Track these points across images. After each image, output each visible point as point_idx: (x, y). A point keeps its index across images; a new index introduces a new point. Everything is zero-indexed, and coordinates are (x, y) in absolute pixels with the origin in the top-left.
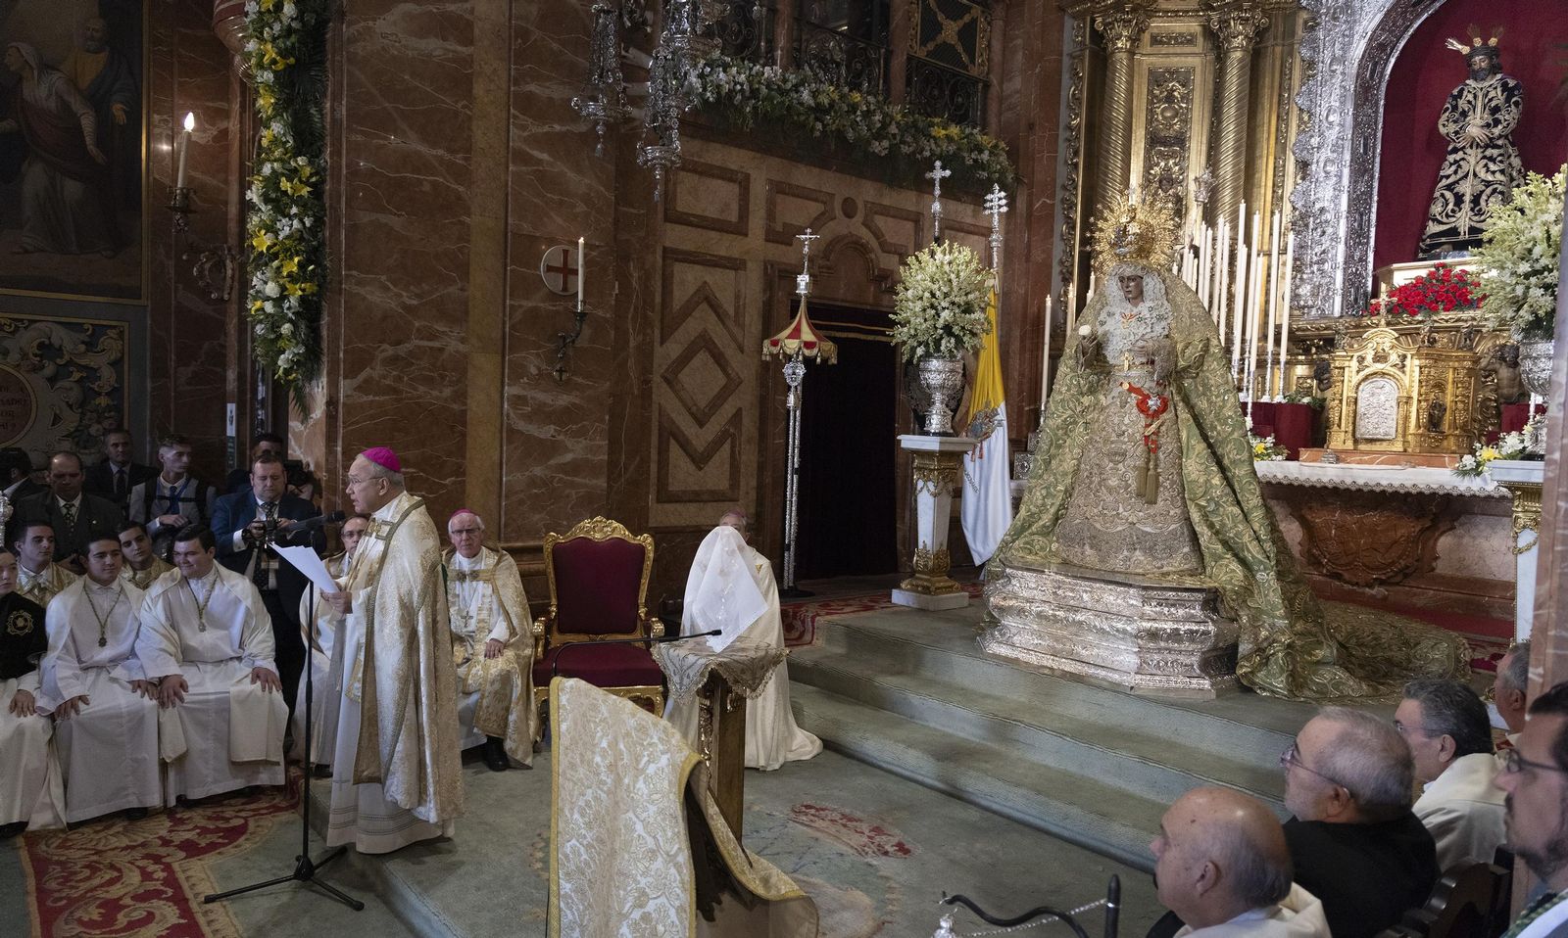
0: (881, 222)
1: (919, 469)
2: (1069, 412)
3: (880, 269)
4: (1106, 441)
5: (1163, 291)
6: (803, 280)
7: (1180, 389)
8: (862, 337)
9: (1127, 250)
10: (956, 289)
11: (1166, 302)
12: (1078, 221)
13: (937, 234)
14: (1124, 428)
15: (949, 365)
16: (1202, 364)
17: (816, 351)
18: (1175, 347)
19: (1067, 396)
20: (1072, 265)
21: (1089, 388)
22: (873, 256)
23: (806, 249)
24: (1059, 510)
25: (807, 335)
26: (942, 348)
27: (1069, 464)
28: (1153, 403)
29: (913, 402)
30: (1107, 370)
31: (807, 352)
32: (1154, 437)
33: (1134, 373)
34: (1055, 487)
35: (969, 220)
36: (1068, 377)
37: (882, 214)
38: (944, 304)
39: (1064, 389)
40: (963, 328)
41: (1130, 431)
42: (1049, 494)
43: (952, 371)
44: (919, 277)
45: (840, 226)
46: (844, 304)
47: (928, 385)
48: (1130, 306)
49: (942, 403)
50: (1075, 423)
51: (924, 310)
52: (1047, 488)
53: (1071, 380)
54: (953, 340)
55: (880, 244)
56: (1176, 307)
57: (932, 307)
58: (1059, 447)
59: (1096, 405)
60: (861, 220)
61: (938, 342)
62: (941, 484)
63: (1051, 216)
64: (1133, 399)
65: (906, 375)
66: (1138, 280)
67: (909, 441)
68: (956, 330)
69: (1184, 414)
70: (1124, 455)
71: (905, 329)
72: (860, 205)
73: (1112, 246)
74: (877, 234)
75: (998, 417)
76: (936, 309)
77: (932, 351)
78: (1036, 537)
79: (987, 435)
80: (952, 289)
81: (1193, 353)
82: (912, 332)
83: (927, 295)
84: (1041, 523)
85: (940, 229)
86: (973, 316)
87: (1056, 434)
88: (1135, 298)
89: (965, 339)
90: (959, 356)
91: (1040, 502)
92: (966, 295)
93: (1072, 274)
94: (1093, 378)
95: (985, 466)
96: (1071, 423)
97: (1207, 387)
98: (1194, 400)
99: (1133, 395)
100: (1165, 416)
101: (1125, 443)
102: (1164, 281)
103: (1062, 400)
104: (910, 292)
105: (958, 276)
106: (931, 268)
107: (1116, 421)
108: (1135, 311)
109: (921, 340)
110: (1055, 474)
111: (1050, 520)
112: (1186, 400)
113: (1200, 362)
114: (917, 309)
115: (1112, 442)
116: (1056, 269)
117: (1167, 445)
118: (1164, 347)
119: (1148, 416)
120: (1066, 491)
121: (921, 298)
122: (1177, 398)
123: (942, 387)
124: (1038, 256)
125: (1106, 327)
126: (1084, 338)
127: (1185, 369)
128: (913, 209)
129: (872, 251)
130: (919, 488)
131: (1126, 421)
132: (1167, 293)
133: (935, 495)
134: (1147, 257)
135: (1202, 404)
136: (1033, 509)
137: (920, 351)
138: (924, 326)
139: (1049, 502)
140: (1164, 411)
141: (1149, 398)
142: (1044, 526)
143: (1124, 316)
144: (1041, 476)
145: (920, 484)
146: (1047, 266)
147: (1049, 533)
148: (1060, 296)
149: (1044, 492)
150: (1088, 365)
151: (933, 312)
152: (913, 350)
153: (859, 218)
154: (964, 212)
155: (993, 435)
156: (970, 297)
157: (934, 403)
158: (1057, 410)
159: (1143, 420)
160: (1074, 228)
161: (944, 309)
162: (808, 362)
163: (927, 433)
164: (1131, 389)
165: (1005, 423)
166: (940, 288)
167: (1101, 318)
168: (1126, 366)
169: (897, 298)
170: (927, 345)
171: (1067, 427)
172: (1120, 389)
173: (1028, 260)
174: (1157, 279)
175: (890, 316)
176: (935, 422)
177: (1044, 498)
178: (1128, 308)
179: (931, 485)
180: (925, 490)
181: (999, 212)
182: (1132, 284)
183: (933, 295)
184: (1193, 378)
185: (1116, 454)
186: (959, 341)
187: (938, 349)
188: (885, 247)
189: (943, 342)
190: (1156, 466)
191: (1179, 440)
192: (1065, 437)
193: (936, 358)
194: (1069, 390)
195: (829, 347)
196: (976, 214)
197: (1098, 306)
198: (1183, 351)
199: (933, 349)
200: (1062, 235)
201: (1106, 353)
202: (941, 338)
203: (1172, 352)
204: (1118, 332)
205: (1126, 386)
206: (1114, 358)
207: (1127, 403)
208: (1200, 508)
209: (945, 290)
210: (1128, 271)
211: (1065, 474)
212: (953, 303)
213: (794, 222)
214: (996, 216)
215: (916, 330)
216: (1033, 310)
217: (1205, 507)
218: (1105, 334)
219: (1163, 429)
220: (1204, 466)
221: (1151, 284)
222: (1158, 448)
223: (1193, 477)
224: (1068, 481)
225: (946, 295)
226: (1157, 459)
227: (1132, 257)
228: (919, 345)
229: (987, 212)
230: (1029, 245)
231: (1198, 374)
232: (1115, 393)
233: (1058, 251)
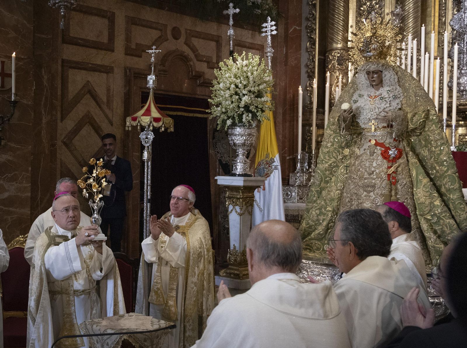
0: (195, 42)
1: (229, 198)
2: (333, 160)
3: (196, 72)
4: (361, 178)
5: (396, 80)
6: (151, 79)
7: (409, 143)
8: (186, 114)
9: (372, 54)
10: (251, 82)
11: (398, 87)
12: (317, 40)
13: (231, 49)
14: (373, 169)
15: (248, 131)
16: (424, 127)
17: (161, 123)
18: (406, 116)
19: (332, 149)
20: (314, 67)
21: (347, 144)
22: (192, 63)
23: (153, 59)
24: (329, 223)
25: (155, 113)
26: (244, 120)
27: (335, 193)
28: (392, 152)
29: (219, 155)
30: (358, 132)
31: (155, 124)
32: (394, 175)
33: (378, 133)
34: (325, 208)
35: (250, 40)
36: (332, 137)
37: (196, 37)
38: (244, 92)
39: (329, 145)
40: (257, 107)
41: (377, 171)
42: (321, 213)
43: (249, 135)
44: (227, 75)
45: (171, 45)
46: (174, 94)
47: (234, 144)
48: (373, 90)
49: (243, 155)
50: (337, 166)
51: (231, 96)
52: (320, 209)
53: (334, 139)
54: (250, 115)
55: (196, 56)
56: (405, 90)
57: (236, 94)
58: (327, 182)
59: (352, 154)
60: (184, 41)
61: (240, 116)
62: (245, 207)
63: (299, 37)
64: (379, 150)
65: (214, 138)
66: (380, 73)
67: (223, 180)
68: (252, 108)
69: (413, 160)
70: (374, 186)
71: (219, 109)
72: (183, 32)
73: (361, 51)
74: (194, 50)
75: (275, 164)
76: (239, 95)
77: (237, 122)
78: (313, 241)
79: (268, 175)
80: (249, 82)
81: (419, 119)
82: (224, 110)
83: (233, 86)
84: (317, 232)
85: (234, 46)
86: (263, 99)
87: (324, 174)
88: (377, 85)
89: (258, 114)
90: (254, 125)
91: (315, 218)
92: (259, 85)
93: (314, 73)
94: (348, 137)
95: (267, 195)
96: (334, 167)
97: (428, 142)
98: (418, 150)
99: (378, 148)
100: (401, 161)
101: (374, 179)
102: (397, 73)
103: (328, 152)
104: (221, 85)
105: (252, 74)
106: (234, 70)
107: (367, 165)
108: (378, 93)
109: (229, 115)
110: (325, 200)
111: (323, 230)
112: (413, 150)
113: (423, 125)
114: (227, 96)
115: (365, 179)
116: (303, 70)
117: (403, 180)
118: (399, 116)
119: (389, 161)
120: (334, 211)
121: (229, 89)
122: (408, 149)
123: (244, 145)
124: (292, 62)
125: (358, 104)
126: (345, 111)
127: (413, 130)
128: (215, 34)
129: (191, 60)
130: (230, 210)
131: (375, 164)
132: (399, 81)
133: (240, 215)
134: (385, 58)
135: (424, 153)
136: (311, 223)
137: (229, 122)
138: (231, 107)
139: (321, 218)
140: (400, 158)
141: (390, 149)
142: (319, 234)
143: (370, 96)
144: (315, 201)
145: (231, 207)
146: (298, 67)
147: (322, 239)
148: (306, 87)
149: (318, 212)
150: (347, 128)
151: (237, 97)
152: (224, 122)
153: (182, 39)
154: (246, 35)
155: (272, 175)
156: (261, 87)
157: (238, 155)
158: (325, 158)
159: (385, 164)
160: (314, 44)
161: (244, 95)
162: (156, 131)
163: (234, 175)
164: (377, 144)
165: (279, 167)
166: (241, 82)
167: (354, 98)
168: (373, 129)
169: (213, 89)
170: (233, 118)
171: (332, 169)
172: (369, 144)
173: (286, 65)
174: (392, 72)
175: (209, 100)
176: (239, 168)
177: (318, 216)
178: (373, 92)
179: (238, 208)
180: (234, 211)
181: (272, 35)
182: (375, 76)
183: (237, 86)
184: (417, 136)
185: (368, 186)
186: (254, 116)
187: (241, 121)
188: (199, 58)
189: (244, 116)
190: (396, 194)
191: (410, 176)
192: (331, 176)
193: (239, 126)
194: (332, 145)
195: (169, 121)
196: (253, 36)
197: (352, 91)
198: (412, 119)
199: (238, 121)
200: (307, 49)
201: (358, 121)
202: (243, 114)
203: (405, 120)
204: (367, 107)
205: (373, 142)
206: (364, 123)
207: (374, 153)
208: (428, 220)
209: (245, 83)
210: (373, 68)
211: (332, 200)
212: (250, 91)
213: (142, 43)
214: (269, 37)
215: (226, 109)
216: (290, 96)
217: (430, 220)
218: (358, 108)
219: (400, 169)
220: (429, 193)
221: (388, 76)
222: (397, 182)
223: (422, 200)
224: (335, 204)
225: (245, 86)
226: (396, 189)
227: (375, 58)
228: (229, 118)
229: (263, 35)
230: (286, 55)
231: (421, 133)
232: (366, 146)
233: (304, 58)
